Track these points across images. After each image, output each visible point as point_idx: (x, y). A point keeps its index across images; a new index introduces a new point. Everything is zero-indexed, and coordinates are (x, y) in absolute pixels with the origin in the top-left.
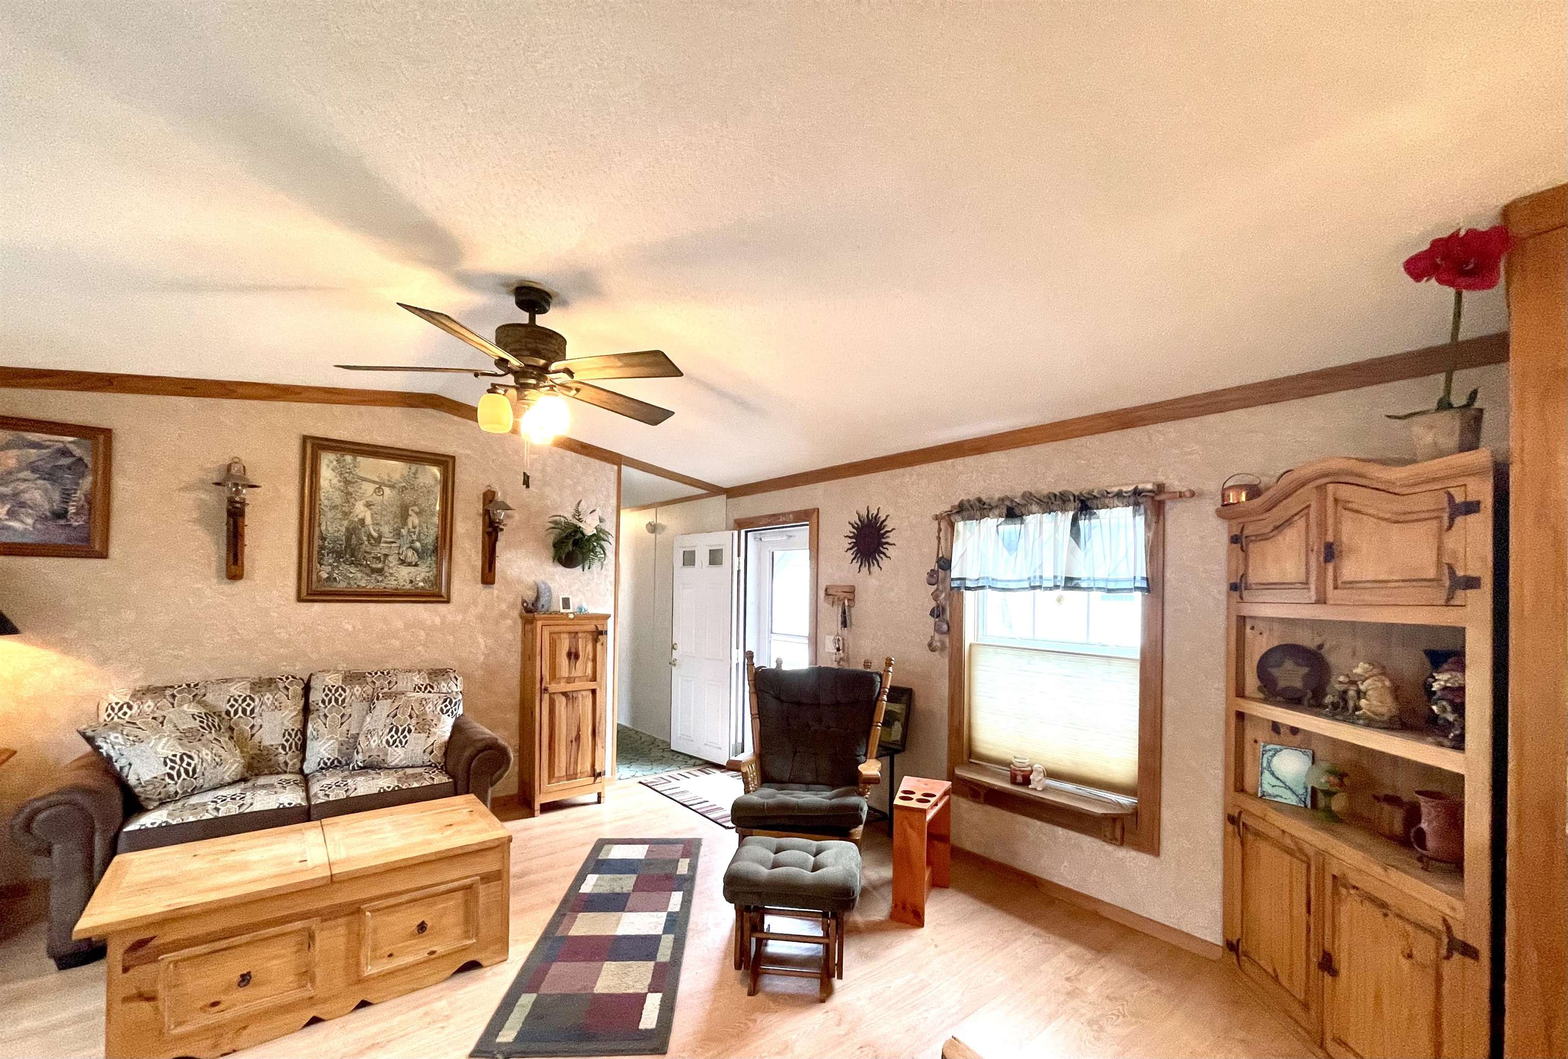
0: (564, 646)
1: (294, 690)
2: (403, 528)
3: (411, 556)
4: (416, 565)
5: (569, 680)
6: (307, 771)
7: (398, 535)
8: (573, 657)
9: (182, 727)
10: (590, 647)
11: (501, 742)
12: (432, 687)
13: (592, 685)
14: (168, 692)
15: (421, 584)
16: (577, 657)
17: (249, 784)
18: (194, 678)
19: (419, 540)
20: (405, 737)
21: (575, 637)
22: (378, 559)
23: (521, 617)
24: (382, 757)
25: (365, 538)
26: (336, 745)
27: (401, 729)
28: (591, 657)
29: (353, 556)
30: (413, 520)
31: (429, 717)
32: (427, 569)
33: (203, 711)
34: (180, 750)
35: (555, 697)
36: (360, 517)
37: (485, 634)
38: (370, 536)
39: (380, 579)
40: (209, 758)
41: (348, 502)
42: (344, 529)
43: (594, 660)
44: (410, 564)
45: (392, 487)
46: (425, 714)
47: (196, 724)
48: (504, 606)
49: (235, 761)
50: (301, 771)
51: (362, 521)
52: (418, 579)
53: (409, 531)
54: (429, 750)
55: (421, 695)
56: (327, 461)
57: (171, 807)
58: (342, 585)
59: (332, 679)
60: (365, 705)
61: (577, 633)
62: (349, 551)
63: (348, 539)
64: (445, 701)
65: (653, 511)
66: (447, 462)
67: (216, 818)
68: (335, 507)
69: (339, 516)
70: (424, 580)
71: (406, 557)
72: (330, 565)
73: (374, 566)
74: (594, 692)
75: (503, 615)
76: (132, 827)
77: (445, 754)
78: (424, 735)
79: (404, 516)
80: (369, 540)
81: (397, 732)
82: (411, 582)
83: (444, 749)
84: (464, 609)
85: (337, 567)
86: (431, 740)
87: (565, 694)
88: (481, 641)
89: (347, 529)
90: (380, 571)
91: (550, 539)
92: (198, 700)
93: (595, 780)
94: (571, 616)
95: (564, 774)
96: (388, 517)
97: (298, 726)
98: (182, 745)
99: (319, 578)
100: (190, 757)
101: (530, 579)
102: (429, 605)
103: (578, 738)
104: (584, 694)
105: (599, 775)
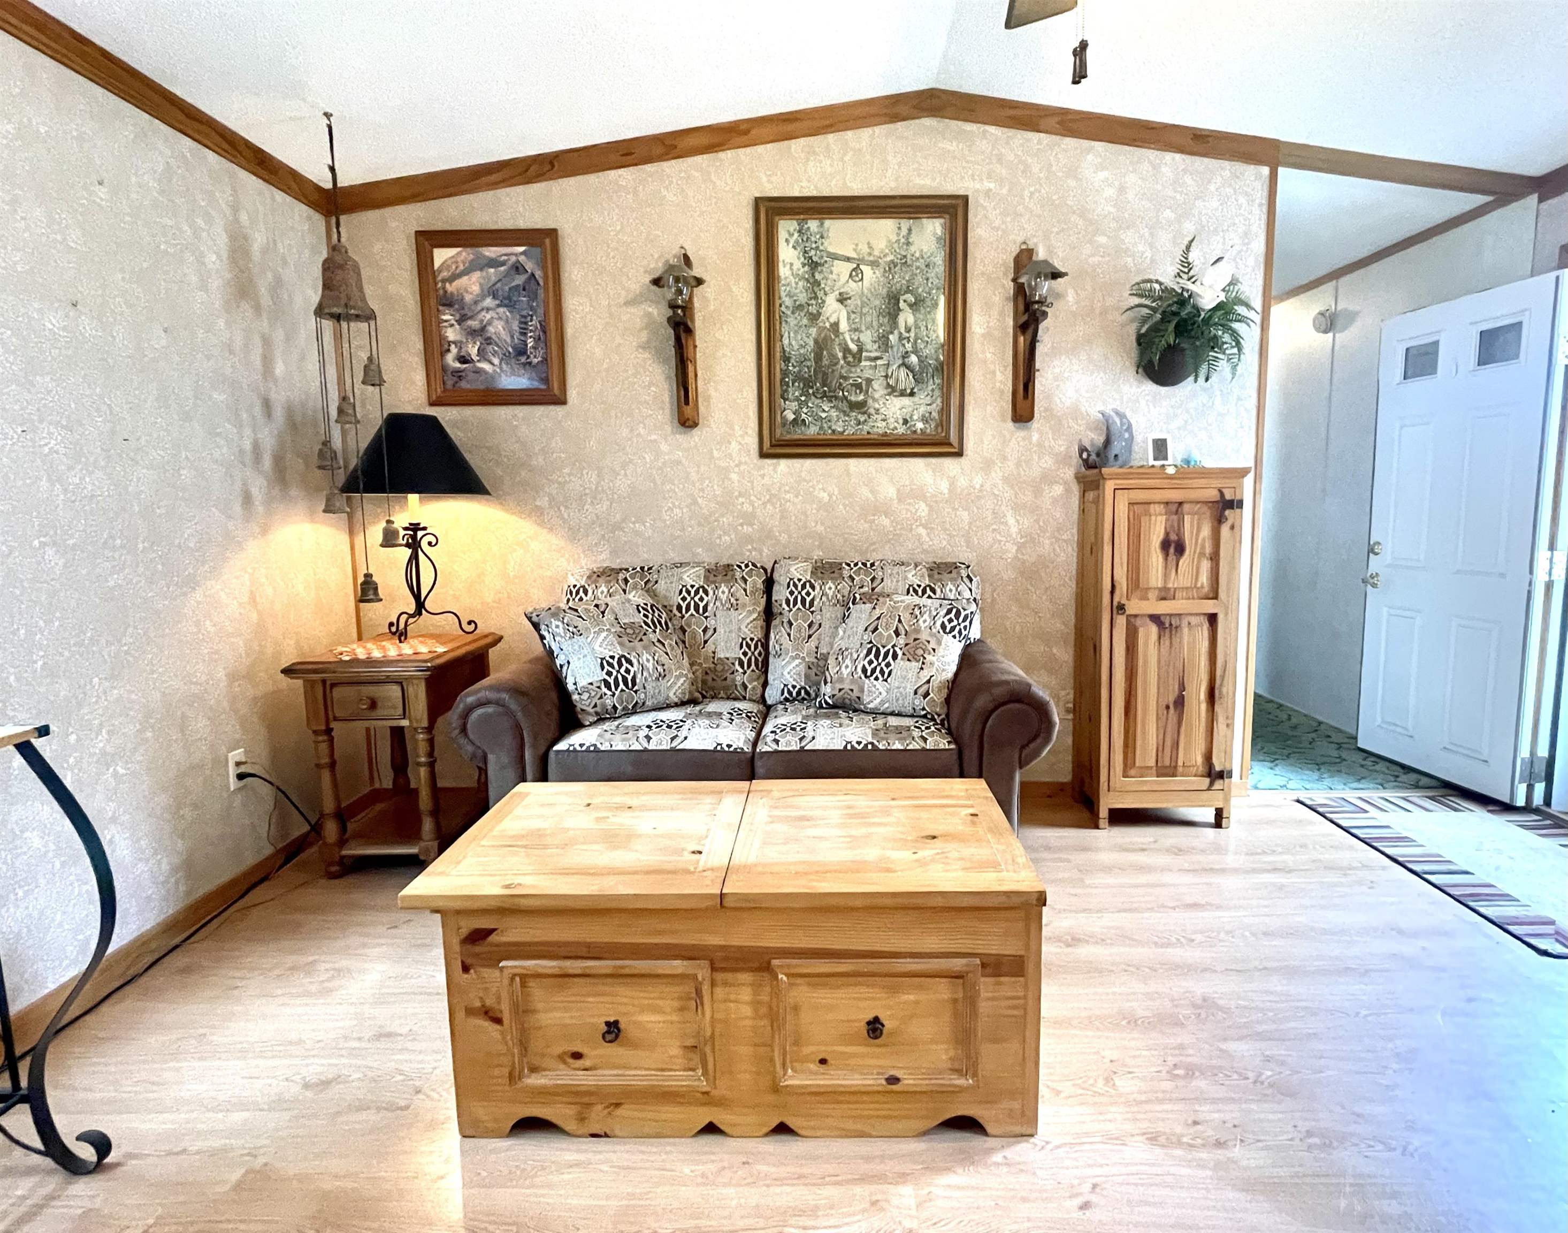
0: (1157, 530)
1: (755, 583)
2: (892, 333)
3: (904, 379)
4: (912, 394)
5: (1165, 595)
6: (767, 701)
8: (1172, 550)
9: (623, 621)
10: (1206, 531)
11: (1040, 691)
12: (934, 591)
13: (1210, 607)
14: (621, 576)
15: (920, 425)
16: (1180, 549)
17: (698, 708)
18: (646, 557)
19: (916, 351)
20: (888, 665)
21: (1177, 512)
22: (858, 386)
23: (1079, 478)
24: (856, 693)
25: (840, 355)
26: (802, 668)
27: (883, 651)
28: (1208, 550)
29: (824, 384)
30: (906, 317)
31: (924, 636)
32: (928, 400)
33: (650, 601)
34: (618, 651)
35: (1138, 622)
36: (832, 320)
37: (1018, 508)
38: (846, 350)
39: (862, 418)
40: (650, 665)
41: (816, 298)
42: (812, 343)
43: (1215, 558)
44: (902, 394)
45: (874, 264)
46: (918, 631)
47: (639, 618)
48: (1048, 462)
49: (681, 675)
50: (760, 700)
51: (836, 325)
52: (915, 417)
53: (901, 338)
54: (921, 691)
55: (916, 600)
56: (787, 233)
57: (606, 726)
58: (812, 431)
59: (798, 571)
60: (839, 610)
61: (1180, 504)
62: (820, 376)
63: (818, 358)
64: (949, 612)
65: (1328, 288)
66: (955, 207)
67: (645, 750)
68: (799, 307)
69: (805, 321)
70: (924, 419)
72: (797, 399)
73: (853, 398)
74: (1212, 619)
75: (1047, 478)
76: (562, 746)
77: (948, 701)
78: (915, 665)
79: (893, 313)
80: (845, 358)
81: (877, 656)
82: (905, 422)
83: (945, 692)
84: (984, 465)
85: (806, 402)
86: (926, 674)
87: (1156, 619)
88: (1011, 521)
89: (816, 341)
90: (860, 406)
91: (1132, 330)
92: (649, 589)
93: (1212, 784)
94: (1171, 471)
95: (1152, 763)
96: (871, 317)
97: (758, 635)
98: (621, 644)
99: (783, 418)
100: (629, 662)
101: (1094, 410)
102: (933, 461)
103: (1180, 702)
104: (1194, 620)
105: (1221, 775)
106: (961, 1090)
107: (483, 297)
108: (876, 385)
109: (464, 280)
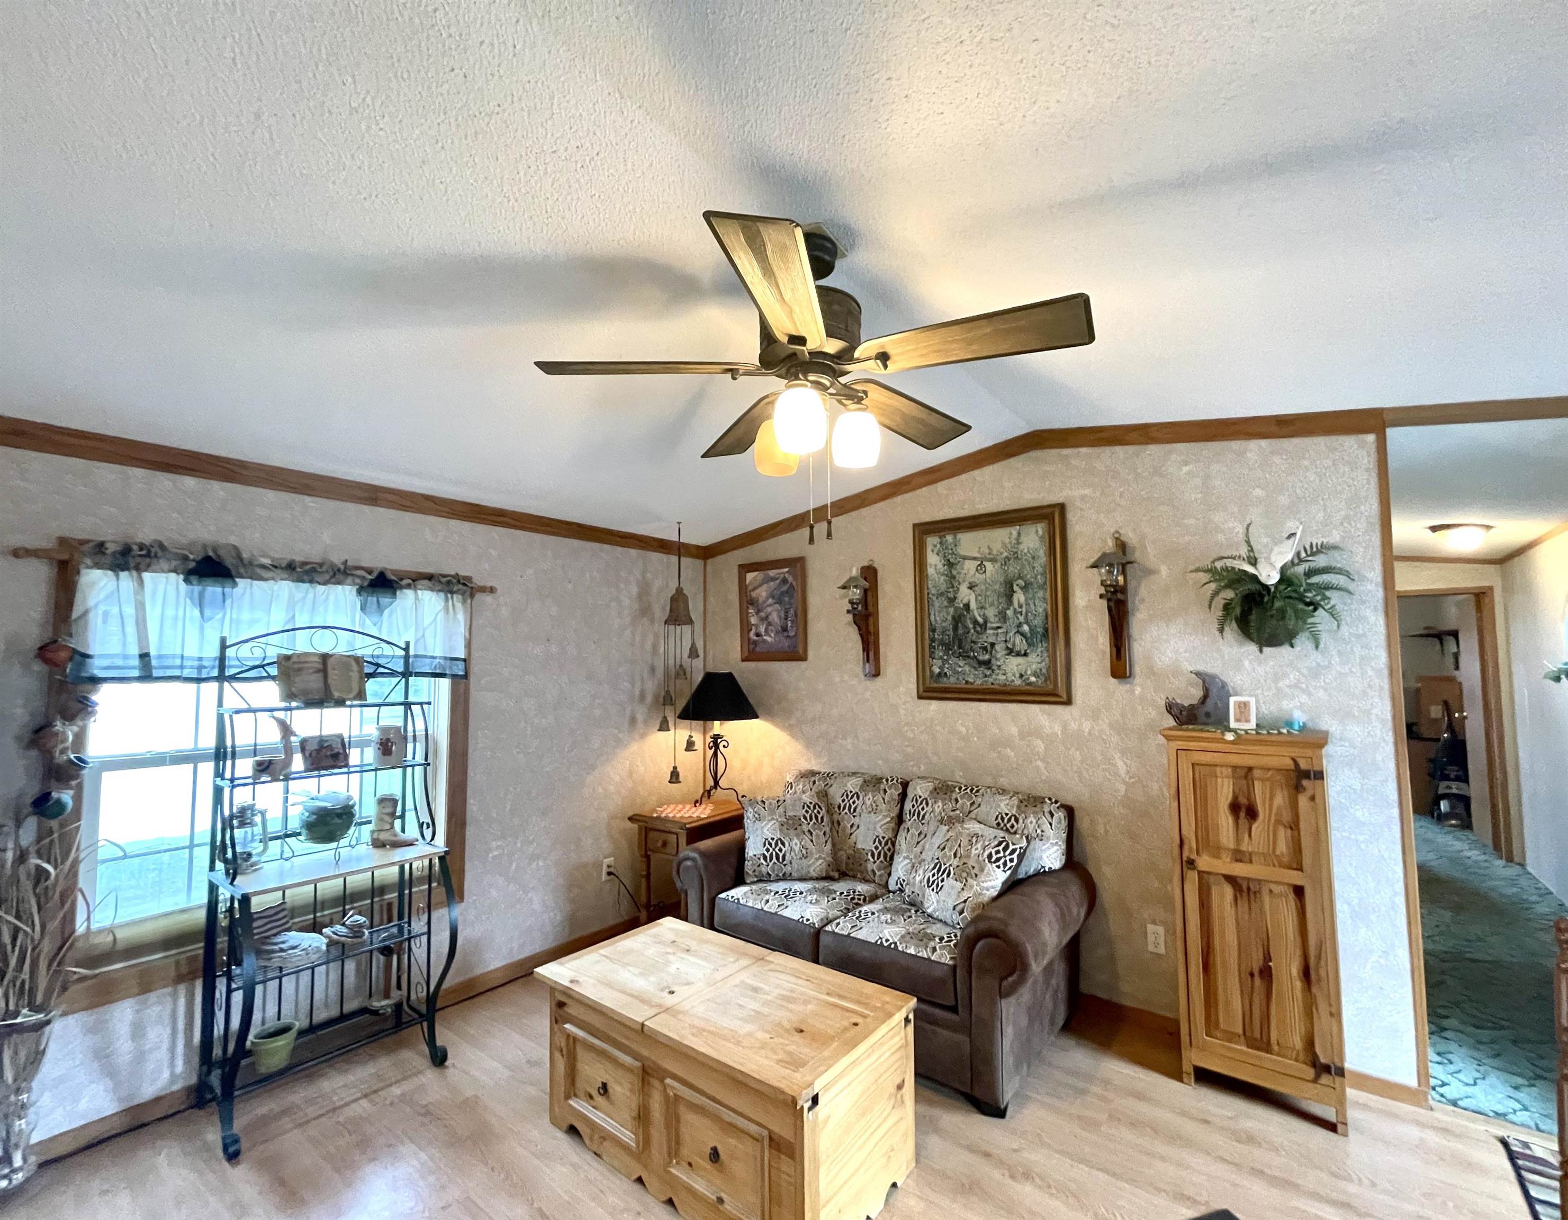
0: (1224, 791)
1: (891, 795)
2: (1009, 609)
3: (1019, 643)
4: (1026, 655)
5: (1240, 857)
7: (1003, 617)
8: (1242, 814)
10: (1281, 799)
13: (1296, 878)
14: (814, 778)
15: (1032, 679)
16: (1252, 814)
19: (1027, 623)
21: (1246, 777)
22: (985, 649)
25: (971, 626)
27: (943, 868)
28: (1286, 818)
29: (960, 647)
32: (1039, 659)
35: (1212, 879)
36: (965, 601)
37: (1124, 752)
38: (975, 622)
39: (988, 672)
41: (953, 587)
43: (1294, 828)
45: (993, 560)
51: (967, 606)
52: (1029, 672)
56: (932, 543)
58: (952, 682)
59: (922, 789)
62: (957, 642)
66: (1053, 514)
68: (942, 594)
69: (945, 603)
70: (1035, 674)
71: (1014, 645)
72: (941, 658)
73: (981, 658)
74: (1299, 891)
76: (723, 895)
78: (961, 885)
80: (974, 628)
81: (939, 871)
82: (1021, 676)
85: (947, 661)
86: (965, 895)
87: (1231, 880)
89: (953, 618)
95: (1239, 1030)
96: (993, 598)
97: (889, 835)
98: (781, 830)
99: (931, 671)
100: (783, 844)
102: (1046, 707)
103: (1266, 973)
104: (1277, 889)
105: (1329, 1071)
107: (767, 599)
108: (997, 647)
109: (757, 591)
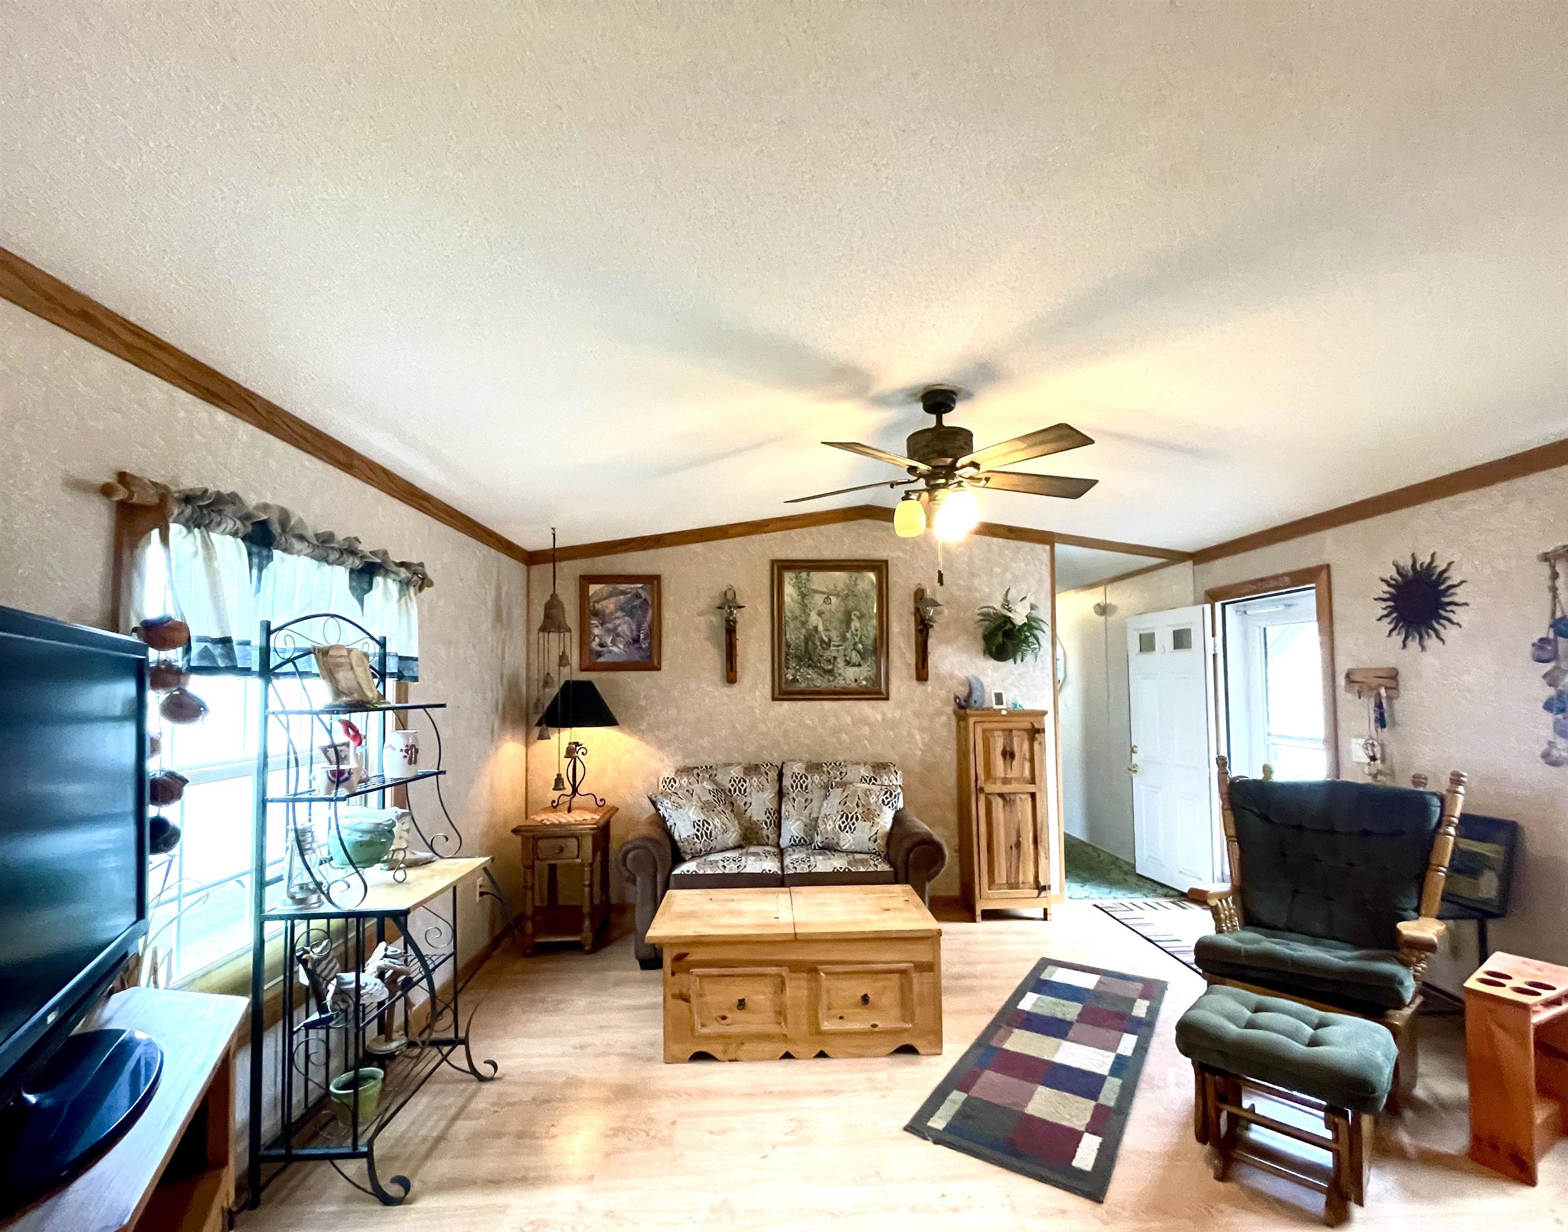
0: (998, 744)
3: (855, 657)
4: (860, 665)
5: (1006, 781)
6: (782, 846)
7: (844, 638)
8: (1008, 757)
9: (703, 799)
10: (1026, 746)
11: (936, 837)
12: (876, 780)
13: (1031, 788)
14: (696, 771)
15: (864, 683)
16: (1012, 756)
17: (744, 851)
18: (710, 761)
19: (861, 641)
20: (853, 824)
21: (1009, 736)
22: (829, 661)
23: (955, 713)
24: (836, 841)
26: (802, 825)
27: (850, 816)
28: (1028, 756)
29: (810, 659)
30: (855, 624)
31: (872, 808)
33: (715, 787)
34: (702, 817)
35: (991, 797)
37: (922, 729)
38: (822, 641)
39: (831, 678)
40: (719, 825)
41: (805, 612)
42: (802, 637)
43: (1032, 760)
44: (854, 665)
45: (837, 595)
46: (869, 804)
47: (711, 798)
48: (937, 703)
49: (735, 831)
50: (778, 845)
51: (816, 628)
52: (861, 678)
53: (852, 634)
54: (872, 839)
55: (865, 786)
56: (789, 577)
57: (698, 860)
58: (803, 685)
59: (798, 768)
60: (823, 792)
61: (1011, 730)
63: (806, 643)
64: (886, 793)
65: (1101, 590)
66: (881, 566)
67: (724, 874)
68: (796, 618)
69: (799, 625)
70: (866, 679)
71: (851, 658)
72: (794, 668)
73: (826, 667)
74: (1033, 795)
75: (939, 713)
76: (677, 872)
77: (888, 844)
78: (869, 824)
79: (848, 622)
81: (847, 819)
82: (856, 681)
83: (885, 839)
84: (901, 705)
85: (799, 670)
86: (874, 830)
87: (1001, 795)
88: (918, 737)
90: (830, 672)
91: (980, 632)
92: (712, 779)
93: (1039, 894)
94: (1004, 712)
95: (1004, 881)
96: (836, 623)
97: (775, 806)
98: (704, 813)
99: (787, 679)
100: (708, 823)
101: (962, 674)
102: (872, 702)
103: (1018, 844)
104: (1023, 797)
105: (1044, 888)
106: (905, 1030)
107: (617, 610)
108: (839, 660)
109: (604, 603)
